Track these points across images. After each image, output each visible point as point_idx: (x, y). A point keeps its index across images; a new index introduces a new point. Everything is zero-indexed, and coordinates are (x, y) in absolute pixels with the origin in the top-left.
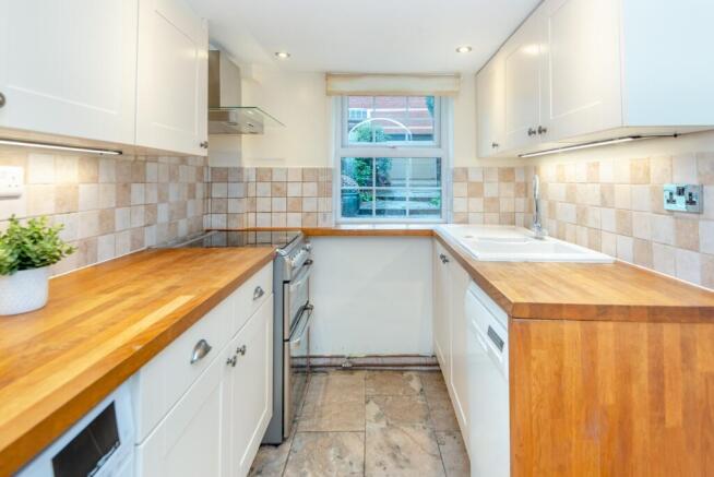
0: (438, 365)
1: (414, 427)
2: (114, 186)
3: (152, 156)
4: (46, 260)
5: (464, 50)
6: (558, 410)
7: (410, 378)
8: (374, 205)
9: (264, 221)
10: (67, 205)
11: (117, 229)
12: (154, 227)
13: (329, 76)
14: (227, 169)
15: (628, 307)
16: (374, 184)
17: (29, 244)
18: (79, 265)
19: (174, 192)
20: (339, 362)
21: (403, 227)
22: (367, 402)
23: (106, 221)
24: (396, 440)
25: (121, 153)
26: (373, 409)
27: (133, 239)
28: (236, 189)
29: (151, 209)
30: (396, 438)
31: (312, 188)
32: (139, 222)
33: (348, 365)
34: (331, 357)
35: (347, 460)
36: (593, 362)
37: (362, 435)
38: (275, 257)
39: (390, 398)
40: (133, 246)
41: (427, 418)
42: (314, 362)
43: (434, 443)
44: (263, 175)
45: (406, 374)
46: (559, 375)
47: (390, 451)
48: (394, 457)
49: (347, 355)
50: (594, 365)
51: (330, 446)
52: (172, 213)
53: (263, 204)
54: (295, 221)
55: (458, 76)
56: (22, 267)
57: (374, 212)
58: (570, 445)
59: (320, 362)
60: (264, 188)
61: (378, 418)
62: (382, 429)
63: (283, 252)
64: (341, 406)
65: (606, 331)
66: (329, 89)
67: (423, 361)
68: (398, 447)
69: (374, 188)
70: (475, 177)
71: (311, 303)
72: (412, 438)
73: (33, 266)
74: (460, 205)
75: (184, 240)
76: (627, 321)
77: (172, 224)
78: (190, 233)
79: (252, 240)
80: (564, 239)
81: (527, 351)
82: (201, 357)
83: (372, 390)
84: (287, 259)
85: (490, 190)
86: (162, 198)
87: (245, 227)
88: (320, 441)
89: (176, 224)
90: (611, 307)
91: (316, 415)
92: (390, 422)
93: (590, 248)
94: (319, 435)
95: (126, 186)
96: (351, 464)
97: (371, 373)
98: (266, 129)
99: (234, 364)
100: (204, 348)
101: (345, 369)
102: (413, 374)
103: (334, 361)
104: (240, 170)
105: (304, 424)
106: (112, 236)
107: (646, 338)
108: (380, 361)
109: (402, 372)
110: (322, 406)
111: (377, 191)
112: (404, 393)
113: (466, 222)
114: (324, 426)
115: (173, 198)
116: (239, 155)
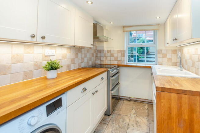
0: (152, 103)
1: (143, 118)
2: (74, 54)
3: (83, 48)
4: (56, 68)
5: (158, 18)
6: (169, 117)
7: (145, 105)
8: (146, 59)
9: (109, 62)
10: (64, 58)
11: (75, 63)
12: (84, 63)
13: (124, 27)
14: (101, 50)
15: (192, 91)
16: (145, 54)
17: (53, 65)
18: (67, 70)
19: (88, 55)
20: (127, 98)
21: (144, 65)
22: (132, 109)
23: (73, 61)
24: (138, 120)
25: (75, 47)
26: (133, 111)
27: (79, 65)
28: (103, 55)
29: (83, 59)
30: (138, 119)
31: (120, 55)
32: (80, 61)
33: (129, 99)
34: (125, 97)
35: (124, 122)
36: (180, 106)
37: (129, 117)
38: (108, 71)
39: (138, 109)
40: (79, 67)
41: (148, 116)
42: (121, 97)
43: (148, 123)
44: (109, 51)
45: (144, 104)
46: (170, 108)
47: (136, 122)
48: (137, 124)
49: (129, 97)
50: (181, 107)
51: (121, 118)
52: (88, 60)
53: (109, 58)
54: (116, 63)
55: (159, 25)
56: (52, 70)
57: (146, 61)
58: (173, 128)
59: (122, 98)
60: (109, 54)
61: (134, 114)
62: (135, 117)
63: (110, 70)
64: (125, 109)
65: (185, 98)
66: (124, 30)
67: (149, 101)
68: (138, 122)
69: (145, 55)
70: (164, 52)
71: (119, 83)
72: (142, 121)
73: (54, 69)
74: (160, 60)
75: (91, 66)
76: (192, 95)
77: (88, 62)
78: (92, 64)
79: (106, 67)
80: (189, 71)
81: (160, 100)
82: (84, 91)
83: (134, 106)
84: (111, 71)
85: (169, 56)
86: (86, 56)
87: (105, 64)
88: (119, 117)
89: (89, 62)
90: (187, 90)
91: (119, 110)
92: (137, 115)
93: (195, 74)
94: (119, 115)
95: (77, 54)
96: (125, 123)
97: (135, 102)
98: (109, 41)
99: (94, 94)
100: (85, 89)
101: (128, 100)
102: (146, 104)
103: (126, 98)
104: (103, 50)
105: (116, 112)
106: (74, 64)
107: (199, 101)
108: (137, 100)
109: (143, 103)
110: (121, 108)
111: (146, 56)
112: (143, 109)
113: (161, 64)
114: (121, 113)
115: (88, 56)
116: (103, 47)
